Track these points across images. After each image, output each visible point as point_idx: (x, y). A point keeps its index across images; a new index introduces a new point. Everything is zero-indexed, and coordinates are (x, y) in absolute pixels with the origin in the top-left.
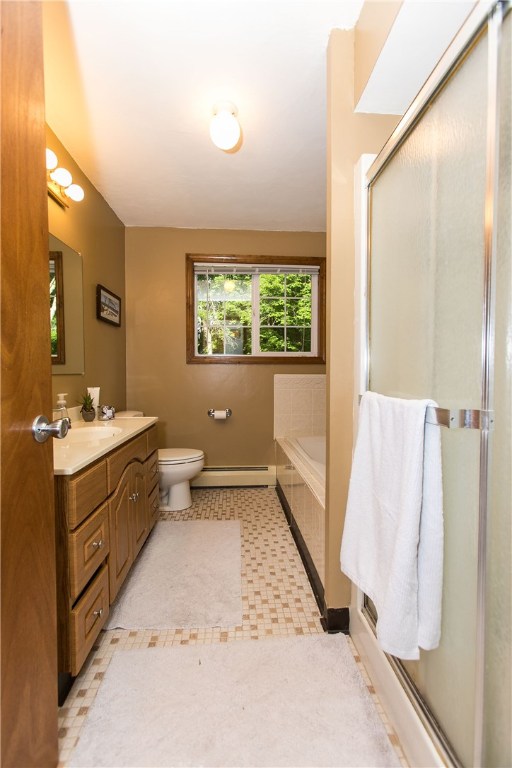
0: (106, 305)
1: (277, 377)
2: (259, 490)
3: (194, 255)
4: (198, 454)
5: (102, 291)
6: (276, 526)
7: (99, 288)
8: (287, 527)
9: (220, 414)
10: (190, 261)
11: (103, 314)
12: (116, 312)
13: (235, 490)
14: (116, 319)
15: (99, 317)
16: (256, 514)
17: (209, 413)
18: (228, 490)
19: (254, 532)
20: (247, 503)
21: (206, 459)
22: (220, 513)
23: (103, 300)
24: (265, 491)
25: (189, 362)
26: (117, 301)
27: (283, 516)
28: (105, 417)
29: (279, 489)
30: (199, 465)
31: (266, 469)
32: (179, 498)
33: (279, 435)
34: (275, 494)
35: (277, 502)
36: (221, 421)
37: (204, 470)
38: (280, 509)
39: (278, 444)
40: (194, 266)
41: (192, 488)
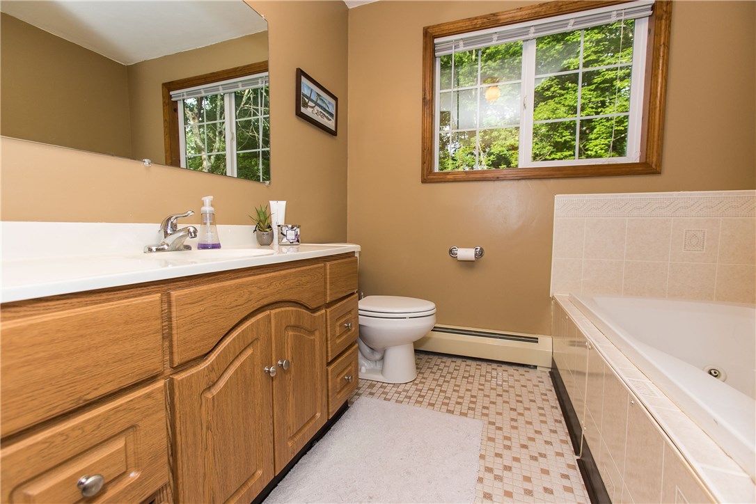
0: (309, 99)
1: (559, 199)
2: (522, 370)
3: (434, 27)
4: (428, 306)
5: (304, 80)
6: (549, 451)
7: (300, 73)
8: (573, 459)
9: (466, 253)
10: (430, 36)
11: (307, 111)
12: (331, 115)
13: (484, 365)
14: (330, 124)
15: (300, 115)
16: (514, 415)
17: (451, 251)
18: (474, 364)
19: (506, 453)
20: (499, 390)
21: (438, 315)
22: (454, 399)
23: (305, 91)
24: (532, 374)
25: (424, 181)
26: (333, 102)
27: (563, 430)
28: (285, 240)
29: (555, 375)
30: (428, 323)
31: (535, 340)
32: (400, 364)
33: (558, 290)
34: (548, 383)
35: (552, 396)
36: (467, 264)
37: (435, 329)
38: (558, 413)
39: (557, 304)
40: (434, 45)
41: (417, 352)
